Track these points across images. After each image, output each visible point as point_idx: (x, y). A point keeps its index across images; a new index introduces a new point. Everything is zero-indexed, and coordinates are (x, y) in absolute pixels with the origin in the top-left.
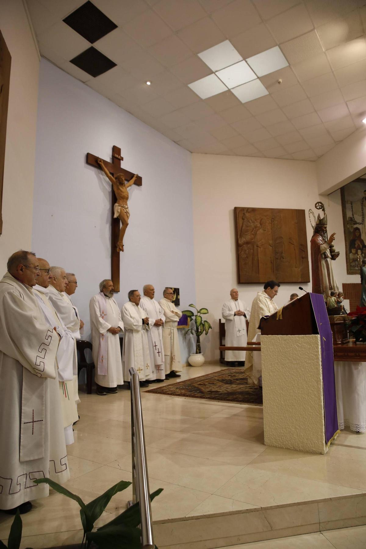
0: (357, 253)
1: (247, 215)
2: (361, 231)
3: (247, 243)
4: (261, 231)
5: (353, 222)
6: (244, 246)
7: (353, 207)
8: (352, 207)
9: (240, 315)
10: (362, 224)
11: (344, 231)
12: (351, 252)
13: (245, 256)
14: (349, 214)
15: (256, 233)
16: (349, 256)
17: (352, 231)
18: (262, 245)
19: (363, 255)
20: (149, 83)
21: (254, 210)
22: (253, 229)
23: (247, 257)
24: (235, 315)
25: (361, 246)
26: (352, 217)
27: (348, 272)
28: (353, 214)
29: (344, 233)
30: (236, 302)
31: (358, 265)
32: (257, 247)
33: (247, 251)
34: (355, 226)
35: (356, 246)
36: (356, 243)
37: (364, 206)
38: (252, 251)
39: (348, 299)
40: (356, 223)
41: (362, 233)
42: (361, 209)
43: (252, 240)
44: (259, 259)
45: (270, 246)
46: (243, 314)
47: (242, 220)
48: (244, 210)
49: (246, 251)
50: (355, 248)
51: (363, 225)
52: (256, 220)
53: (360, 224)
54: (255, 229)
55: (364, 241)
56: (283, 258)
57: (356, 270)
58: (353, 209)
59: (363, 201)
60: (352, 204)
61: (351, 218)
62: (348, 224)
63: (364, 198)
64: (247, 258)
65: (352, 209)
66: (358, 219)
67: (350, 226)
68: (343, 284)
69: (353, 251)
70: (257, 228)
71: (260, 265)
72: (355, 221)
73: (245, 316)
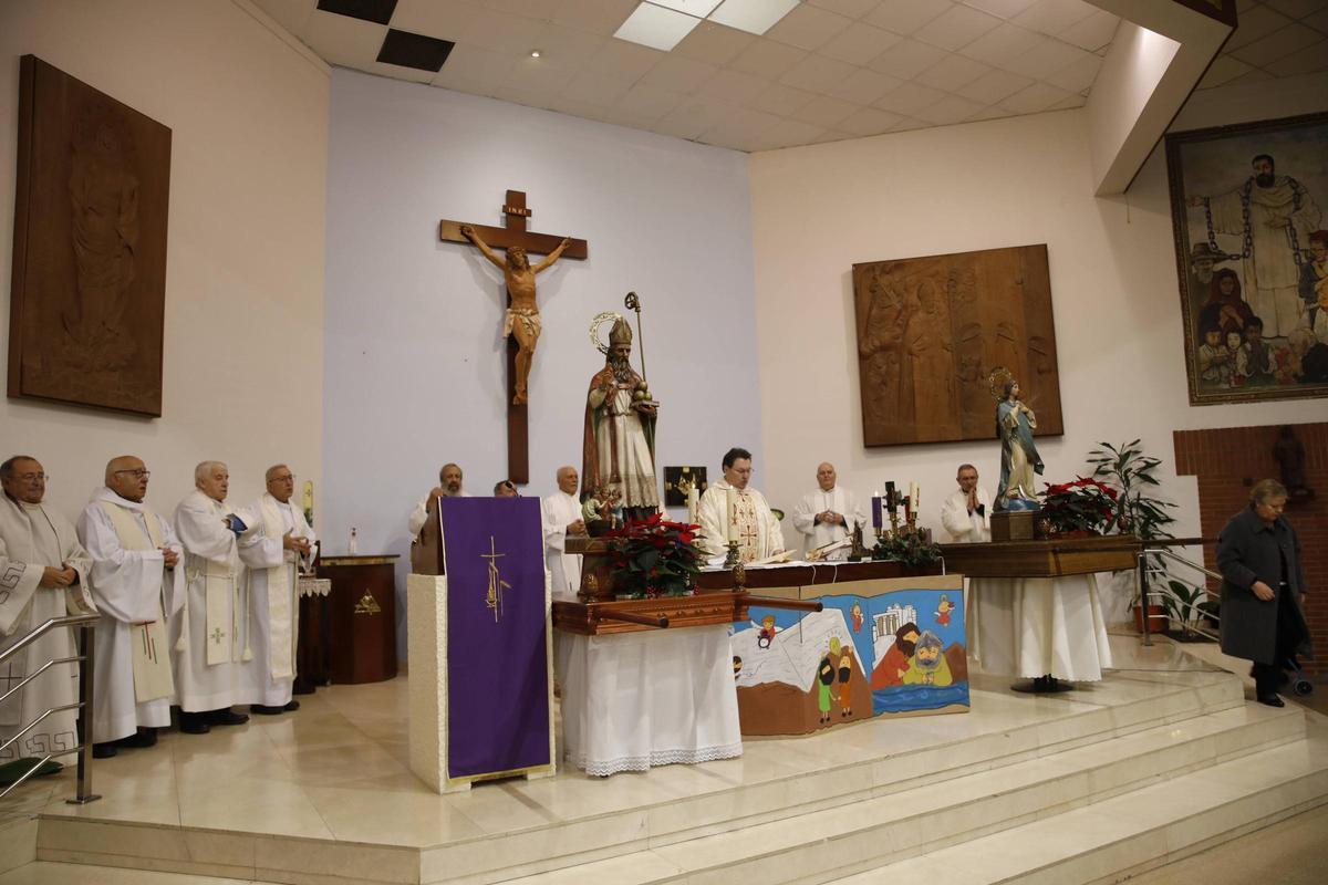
0: (1224, 341)
1: (884, 281)
2: (1241, 279)
3: (884, 349)
4: (921, 315)
5: (1211, 256)
6: (876, 355)
7: (1212, 211)
8: (1209, 212)
9: (828, 522)
10: (1244, 256)
11: (1181, 286)
12: (1203, 341)
13: (879, 381)
14: (1197, 234)
15: (907, 324)
16: (1197, 352)
17: (1208, 280)
18: (923, 349)
19: (1248, 346)
20: (536, 55)
21: (899, 265)
22: (900, 312)
23: (884, 383)
24: (817, 522)
25: (1240, 321)
26: (1209, 242)
27: (1196, 399)
28: (1211, 233)
29: (1181, 290)
30: (827, 495)
31: (1228, 377)
32: (911, 355)
33: (885, 367)
34: (1219, 267)
35: (1222, 323)
36: (1221, 313)
37: (1254, 203)
38: (897, 366)
39: (1192, 474)
40: (1222, 257)
41: (1246, 282)
42: (1240, 216)
43: (898, 338)
44: (916, 385)
45: (945, 351)
46: (840, 520)
47: (870, 294)
48: (873, 269)
49: (880, 368)
50: (1217, 328)
51: (1249, 261)
52: (905, 289)
53: (1238, 257)
54: (904, 313)
55: (1252, 307)
56: (983, 378)
57: (1224, 391)
58: (1213, 220)
59: (1248, 191)
60: (1207, 206)
61: (1205, 245)
62: (1193, 263)
63: (1252, 178)
64: (885, 385)
65: (1209, 217)
66: (1230, 243)
67: (1201, 267)
68: (1175, 433)
69: (1212, 338)
70: (910, 310)
71: (918, 399)
72: (1220, 253)
73: (843, 524)
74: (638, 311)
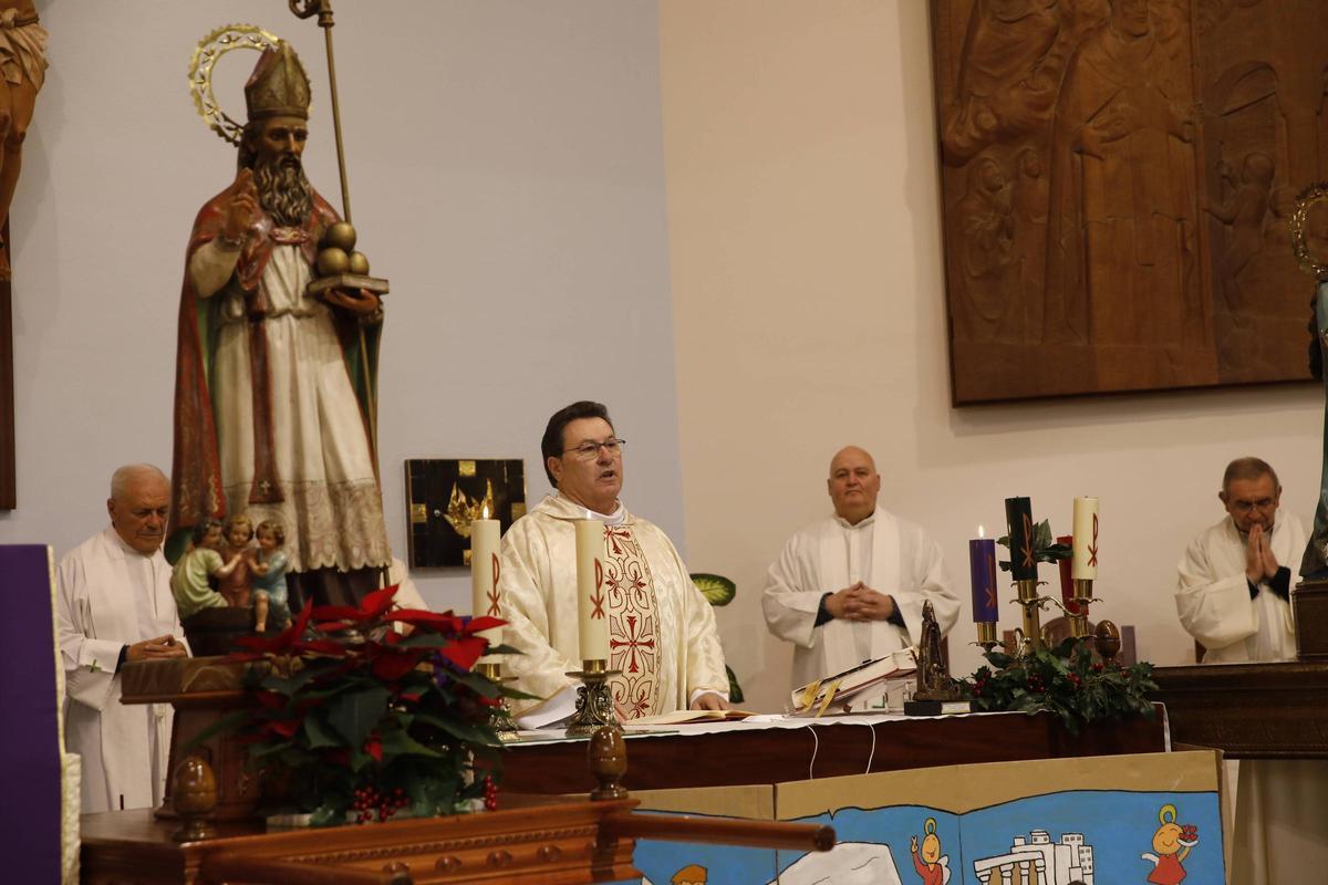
3: (1007, 136)
4: (1111, 41)
6: (985, 154)
9: (855, 614)
13: (993, 226)
15: (1072, 69)
18: (1116, 137)
22: (1054, 34)
23: (1006, 230)
24: (824, 616)
30: (855, 535)
32: (1080, 152)
33: (1008, 187)
38: (1042, 185)
43: (1045, 107)
44: (1096, 236)
45: (1175, 141)
46: (888, 609)
49: (994, 189)
54: (1062, 36)
56: (1277, 214)
64: (1010, 237)
70: (1080, 27)
71: (1099, 274)
73: (896, 619)
74: (326, 24)
